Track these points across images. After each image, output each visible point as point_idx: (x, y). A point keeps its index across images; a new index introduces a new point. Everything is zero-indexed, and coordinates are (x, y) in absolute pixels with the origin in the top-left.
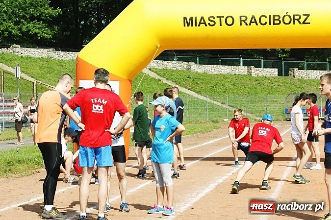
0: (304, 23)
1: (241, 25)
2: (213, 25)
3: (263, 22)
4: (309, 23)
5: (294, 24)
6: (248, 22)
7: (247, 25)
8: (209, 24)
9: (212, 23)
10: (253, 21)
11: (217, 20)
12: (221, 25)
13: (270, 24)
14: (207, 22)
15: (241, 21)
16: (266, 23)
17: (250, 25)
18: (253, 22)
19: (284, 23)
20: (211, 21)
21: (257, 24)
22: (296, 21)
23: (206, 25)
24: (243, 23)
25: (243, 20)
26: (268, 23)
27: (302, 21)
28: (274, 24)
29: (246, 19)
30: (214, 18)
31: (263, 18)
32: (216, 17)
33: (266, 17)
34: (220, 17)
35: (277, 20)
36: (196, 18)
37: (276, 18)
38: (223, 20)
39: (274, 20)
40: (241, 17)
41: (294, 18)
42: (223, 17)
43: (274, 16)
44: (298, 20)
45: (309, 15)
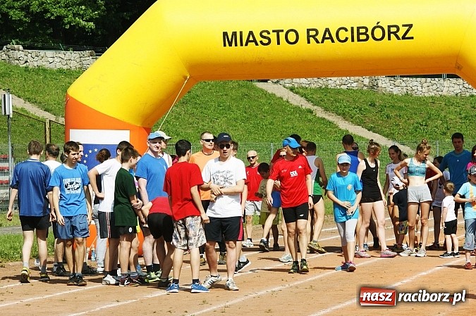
0: (404, 38)
1: (309, 42)
2: (267, 44)
3: (342, 38)
4: (412, 38)
5: (389, 39)
6: (320, 38)
7: (317, 42)
8: (261, 42)
9: (266, 41)
10: (327, 36)
11: (273, 36)
12: (279, 43)
13: (353, 40)
14: (259, 39)
15: (309, 36)
16: (347, 39)
17: (322, 42)
18: (327, 38)
19: (374, 38)
20: (265, 37)
21: (333, 41)
22: (392, 35)
23: (257, 44)
24: (311, 38)
25: (311, 35)
26: (350, 39)
27: (400, 34)
28: (359, 40)
29: (317, 34)
30: (269, 33)
31: (342, 31)
32: (271, 32)
33: (346, 30)
34: (278, 32)
35: (362, 34)
36: (241, 33)
37: (362, 31)
38: (282, 35)
39: (359, 34)
40: (308, 31)
41: (389, 31)
42: (282, 31)
43: (359, 28)
44: (395, 33)
45: (411, 26)
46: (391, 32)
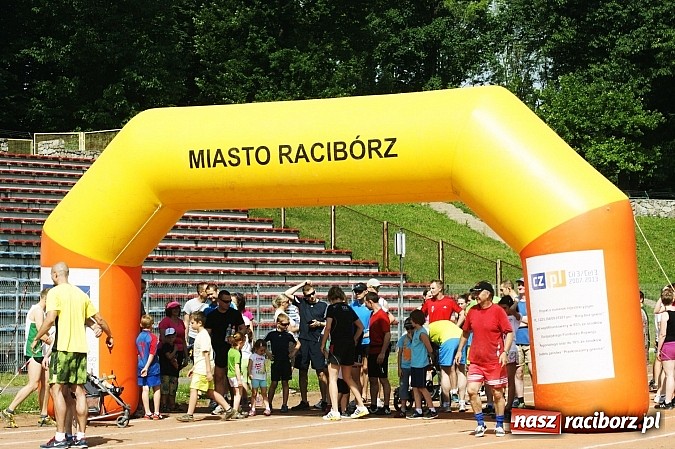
0: (386, 155)
1: (281, 162)
2: (236, 165)
3: (318, 158)
4: (396, 155)
5: (370, 157)
6: (293, 156)
7: (291, 162)
8: (230, 162)
9: (235, 161)
10: (301, 154)
11: (242, 155)
12: (249, 164)
13: (330, 159)
14: (227, 158)
15: (281, 155)
16: (323, 157)
17: (296, 161)
18: (301, 157)
19: (353, 156)
20: (233, 156)
21: (308, 160)
22: (373, 152)
23: (225, 165)
24: (284, 157)
25: (284, 152)
26: (326, 158)
27: (382, 151)
28: (336, 159)
29: (290, 152)
30: (238, 151)
31: (318, 148)
32: (240, 150)
33: (322, 146)
34: (247, 149)
35: (340, 151)
36: (208, 151)
37: (340, 147)
38: (252, 153)
39: (336, 151)
40: (281, 147)
41: (369, 146)
42: (252, 148)
43: (336, 144)
44: (376, 149)
45: (394, 140)
46: (372, 148)
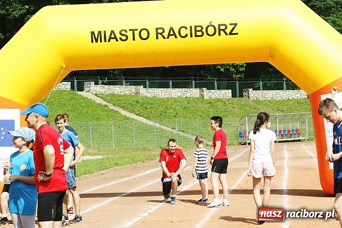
0: (231, 34)
1: (157, 38)
2: (125, 40)
3: (183, 35)
4: (237, 34)
5: (220, 35)
6: (166, 35)
7: (164, 38)
8: (120, 39)
9: (124, 38)
10: (172, 33)
11: (130, 34)
12: (134, 39)
13: (191, 36)
14: (118, 36)
15: (157, 34)
16: (186, 36)
17: (168, 38)
18: (172, 35)
19: (208, 34)
20: (123, 35)
21: (176, 37)
22: (222, 32)
23: (117, 40)
24: (159, 36)
25: (159, 33)
26: (189, 35)
27: (228, 31)
28: (196, 36)
29: (164, 32)
30: (126, 32)
31: (183, 29)
32: (128, 31)
33: (186, 28)
34: (133, 31)
35: (199, 31)
36: (105, 32)
37: (199, 29)
38: (137, 33)
39: (196, 31)
40: (157, 29)
41: (219, 28)
42: (137, 30)
43: (196, 27)
44: (224, 30)
45: (236, 25)
46: (221, 30)
